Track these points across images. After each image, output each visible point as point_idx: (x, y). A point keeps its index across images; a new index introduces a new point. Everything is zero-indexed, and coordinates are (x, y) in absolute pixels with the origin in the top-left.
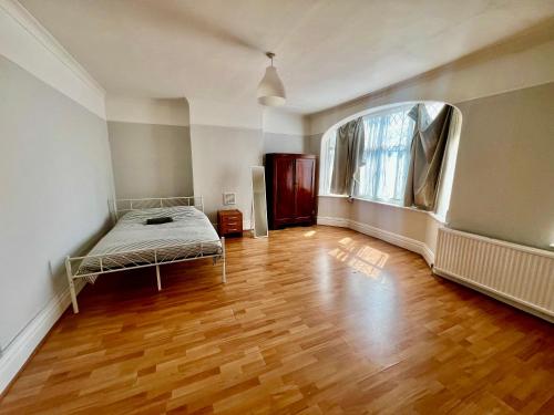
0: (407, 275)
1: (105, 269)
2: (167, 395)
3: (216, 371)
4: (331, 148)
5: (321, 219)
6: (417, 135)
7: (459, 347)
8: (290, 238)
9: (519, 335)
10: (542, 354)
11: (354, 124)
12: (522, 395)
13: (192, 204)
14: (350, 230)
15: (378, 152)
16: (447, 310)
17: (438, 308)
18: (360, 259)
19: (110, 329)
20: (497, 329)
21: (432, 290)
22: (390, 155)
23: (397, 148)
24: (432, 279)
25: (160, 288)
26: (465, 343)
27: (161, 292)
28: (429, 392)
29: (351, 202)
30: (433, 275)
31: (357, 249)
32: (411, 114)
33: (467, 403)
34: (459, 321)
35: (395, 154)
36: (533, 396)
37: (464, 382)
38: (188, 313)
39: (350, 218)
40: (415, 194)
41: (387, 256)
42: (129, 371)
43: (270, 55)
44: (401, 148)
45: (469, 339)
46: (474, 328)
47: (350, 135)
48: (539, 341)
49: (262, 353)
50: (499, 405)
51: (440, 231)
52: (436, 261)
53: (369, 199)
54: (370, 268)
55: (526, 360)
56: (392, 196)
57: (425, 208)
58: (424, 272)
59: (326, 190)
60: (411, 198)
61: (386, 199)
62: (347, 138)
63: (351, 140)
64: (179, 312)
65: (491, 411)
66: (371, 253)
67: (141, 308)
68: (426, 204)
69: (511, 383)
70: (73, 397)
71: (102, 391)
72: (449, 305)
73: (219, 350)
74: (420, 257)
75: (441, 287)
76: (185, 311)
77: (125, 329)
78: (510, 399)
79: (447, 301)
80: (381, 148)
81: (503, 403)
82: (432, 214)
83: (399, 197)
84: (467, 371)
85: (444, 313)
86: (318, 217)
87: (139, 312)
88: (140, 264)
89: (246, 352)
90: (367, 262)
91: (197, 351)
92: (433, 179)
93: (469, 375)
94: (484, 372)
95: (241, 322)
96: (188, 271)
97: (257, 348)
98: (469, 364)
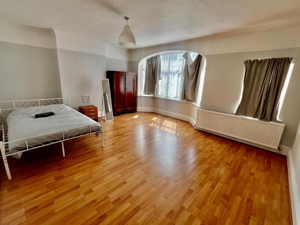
0: (186, 131)
1: (29, 148)
2: (107, 197)
3: (125, 183)
4: (143, 70)
5: (139, 109)
6: (186, 66)
7: (211, 153)
8: (127, 120)
9: (226, 145)
10: (232, 150)
11: (156, 58)
12: (229, 162)
13: (62, 103)
14: (154, 113)
15: (168, 73)
16: (204, 141)
17: (201, 141)
18: (165, 126)
19: (48, 181)
20: (219, 145)
21: (197, 135)
22: (174, 75)
23: (177, 72)
24: (195, 131)
25: (64, 156)
26: (212, 151)
27: (65, 157)
28: (205, 168)
29: (154, 99)
30: (195, 129)
31: (162, 122)
32: (184, 56)
33: (217, 168)
34: (209, 144)
35: (177, 75)
36: (232, 162)
37: (215, 162)
38: (92, 164)
39: (154, 107)
40: (186, 94)
41: (175, 124)
42: (78, 195)
43: (127, 18)
44: (179, 72)
45: (212, 149)
46: (213, 146)
47: (154, 63)
48: (231, 146)
49: (142, 171)
50: (224, 166)
51: (198, 110)
52: (197, 124)
53: (164, 97)
54: (171, 130)
55: (229, 152)
56: (175, 95)
57: (190, 101)
58: (191, 129)
59: (141, 92)
60: (184, 96)
61: (172, 97)
62: (152, 64)
63: (154, 66)
64: (85, 164)
65: (223, 168)
66: (168, 123)
67: (58, 167)
68: (190, 99)
69: (226, 160)
70: (52, 214)
71: (69, 206)
72: (204, 139)
73: (121, 175)
74: (188, 123)
75: (199, 134)
76: (89, 163)
77: (57, 179)
78: (227, 164)
79: (203, 138)
80: (169, 72)
81: (226, 166)
82: (194, 103)
83: (178, 96)
84: (214, 159)
85: (203, 143)
86: (138, 108)
87: (59, 169)
88: (54, 141)
89: (134, 173)
90: (168, 127)
91: (109, 178)
92: (193, 87)
93: (215, 160)
94: (219, 158)
95: (124, 162)
96: (76, 144)
97: (138, 170)
98: (215, 157)
